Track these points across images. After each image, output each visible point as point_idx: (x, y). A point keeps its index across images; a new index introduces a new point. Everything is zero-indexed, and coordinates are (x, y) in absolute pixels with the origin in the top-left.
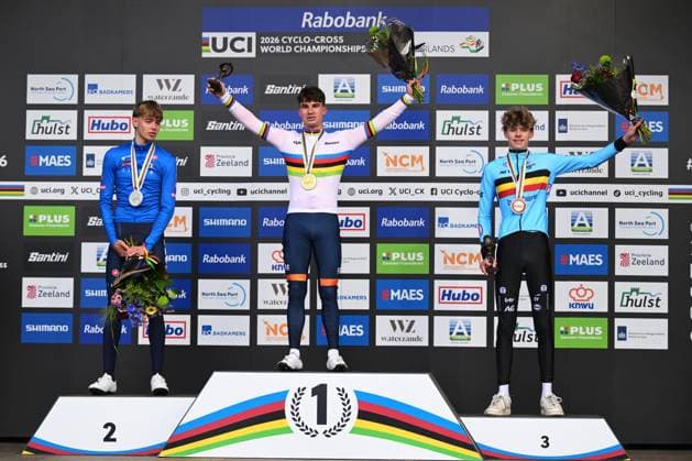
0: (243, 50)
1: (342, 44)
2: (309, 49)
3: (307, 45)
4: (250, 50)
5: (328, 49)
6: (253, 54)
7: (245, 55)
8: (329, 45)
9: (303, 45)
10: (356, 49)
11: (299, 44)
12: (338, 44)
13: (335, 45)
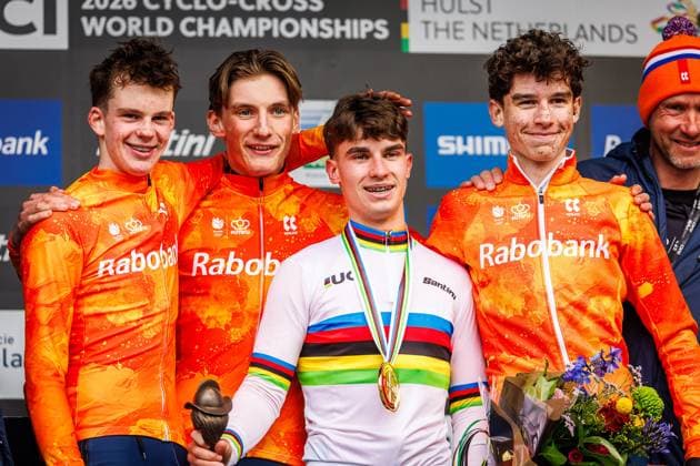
0: (29, 29)
1: (319, 15)
2: (224, 27)
3: (218, 16)
4: (50, 28)
5: (278, 28)
6: (60, 41)
7: (38, 41)
8: (281, 16)
9: (206, 14)
10: (358, 28)
11: (194, 13)
12: (309, 15)
13: (298, 16)
